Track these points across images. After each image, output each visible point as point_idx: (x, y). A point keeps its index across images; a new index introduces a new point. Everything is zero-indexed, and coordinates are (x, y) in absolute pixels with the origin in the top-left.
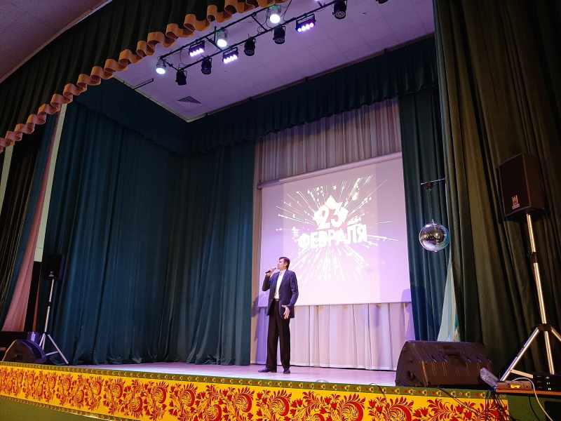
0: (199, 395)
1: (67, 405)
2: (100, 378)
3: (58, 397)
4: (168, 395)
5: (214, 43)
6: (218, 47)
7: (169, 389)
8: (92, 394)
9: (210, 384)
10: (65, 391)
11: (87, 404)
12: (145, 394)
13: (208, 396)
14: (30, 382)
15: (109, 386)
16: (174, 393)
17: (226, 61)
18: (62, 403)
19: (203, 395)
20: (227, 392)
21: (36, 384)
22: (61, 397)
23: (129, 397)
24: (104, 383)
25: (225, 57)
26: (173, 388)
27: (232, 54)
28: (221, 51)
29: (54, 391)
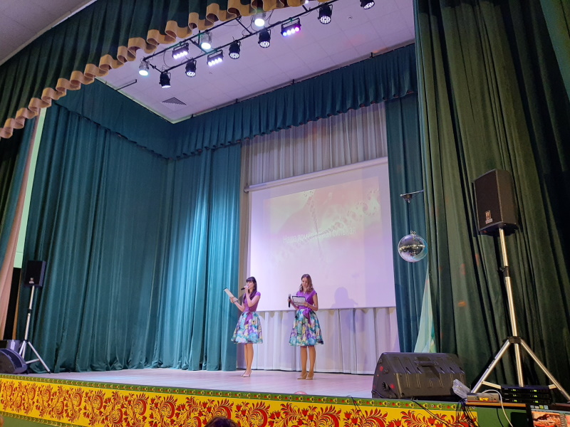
0: (179, 407)
1: (47, 417)
2: (80, 389)
3: (38, 408)
4: (148, 407)
5: (199, 45)
6: (203, 50)
7: (149, 401)
8: (73, 405)
9: (189, 396)
10: (45, 403)
11: (68, 416)
12: (125, 406)
13: (187, 408)
14: (9, 393)
15: (89, 398)
16: (154, 405)
17: (211, 64)
18: (42, 414)
19: (183, 407)
20: (207, 404)
21: (15, 395)
22: (41, 408)
23: (109, 408)
24: (84, 395)
25: (209, 59)
26: (153, 400)
27: (216, 57)
28: (206, 53)
29: (34, 403)
